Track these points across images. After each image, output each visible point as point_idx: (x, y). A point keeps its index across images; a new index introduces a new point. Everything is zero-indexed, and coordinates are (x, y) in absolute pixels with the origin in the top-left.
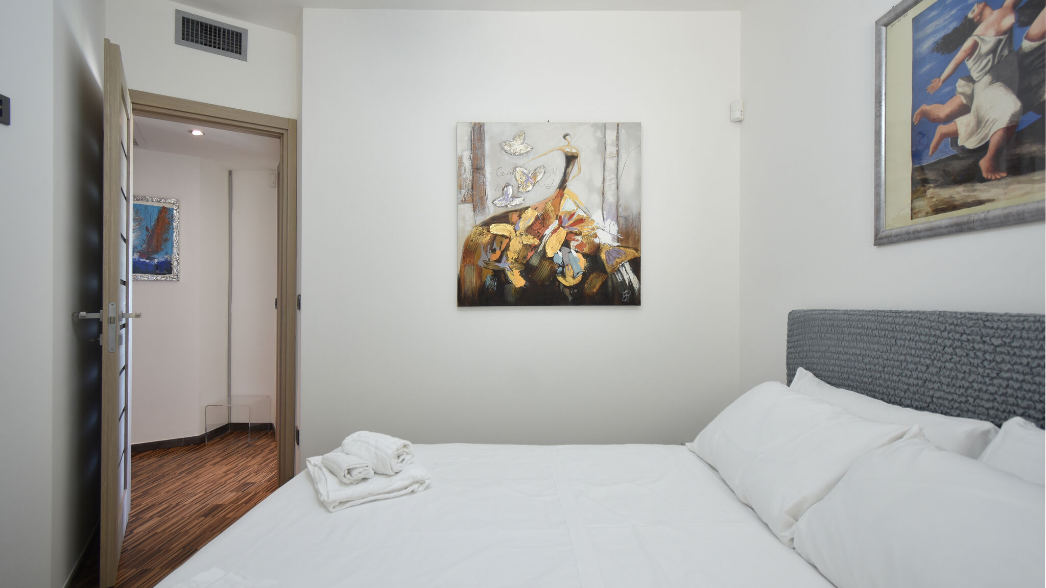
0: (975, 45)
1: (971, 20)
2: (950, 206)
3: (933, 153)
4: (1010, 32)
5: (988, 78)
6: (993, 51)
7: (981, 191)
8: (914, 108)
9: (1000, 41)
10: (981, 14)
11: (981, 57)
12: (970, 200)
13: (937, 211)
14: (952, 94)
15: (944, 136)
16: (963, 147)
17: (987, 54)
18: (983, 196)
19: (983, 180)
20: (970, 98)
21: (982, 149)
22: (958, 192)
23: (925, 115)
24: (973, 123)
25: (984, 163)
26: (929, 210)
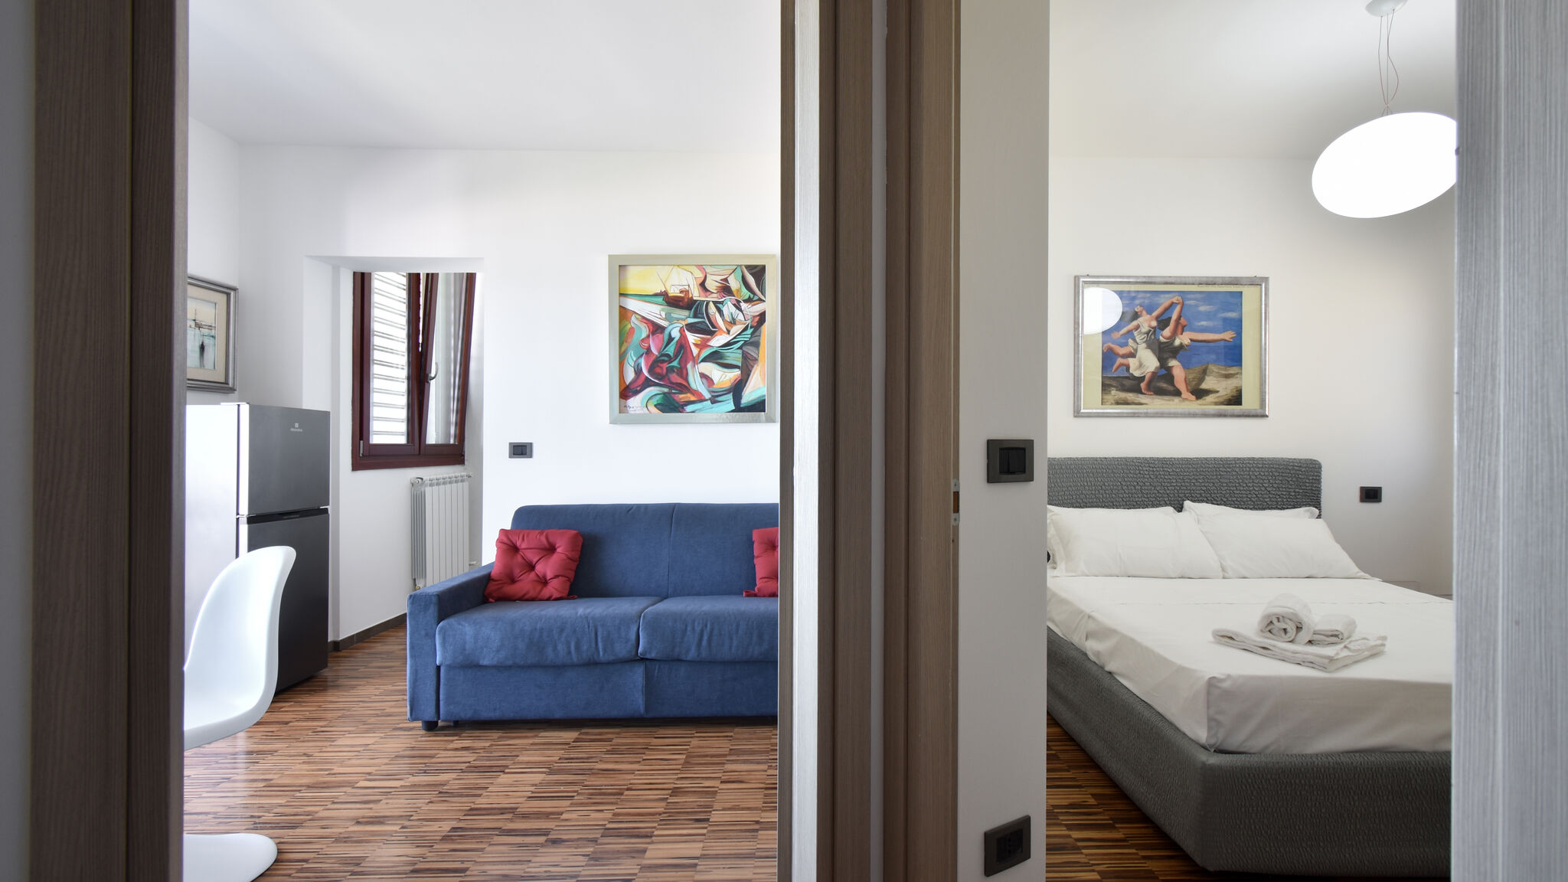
0: (1137, 327)
1: (1136, 313)
2: (1126, 403)
3: (1115, 371)
4: (1154, 328)
5: (1144, 345)
6: (1148, 333)
7: (1142, 398)
8: (1103, 343)
9: (1150, 331)
10: (1141, 312)
11: (1140, 333)
12: (1136, 402)
13: (1118, 403)
14: (1126, 344)
15: (1121, 365)
16: (1132, 374)
17: (1144, 334)
18: (1143, 401)
19: (1142, 393)
20: (1136, 350)
21: (1142, 379)
22: (1130, 396)
23: (1110, 350)
24: (1137, 364)
25: (1143, 385)
26: (1113, 402)
